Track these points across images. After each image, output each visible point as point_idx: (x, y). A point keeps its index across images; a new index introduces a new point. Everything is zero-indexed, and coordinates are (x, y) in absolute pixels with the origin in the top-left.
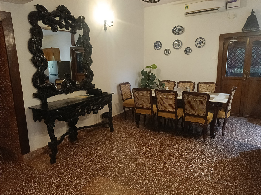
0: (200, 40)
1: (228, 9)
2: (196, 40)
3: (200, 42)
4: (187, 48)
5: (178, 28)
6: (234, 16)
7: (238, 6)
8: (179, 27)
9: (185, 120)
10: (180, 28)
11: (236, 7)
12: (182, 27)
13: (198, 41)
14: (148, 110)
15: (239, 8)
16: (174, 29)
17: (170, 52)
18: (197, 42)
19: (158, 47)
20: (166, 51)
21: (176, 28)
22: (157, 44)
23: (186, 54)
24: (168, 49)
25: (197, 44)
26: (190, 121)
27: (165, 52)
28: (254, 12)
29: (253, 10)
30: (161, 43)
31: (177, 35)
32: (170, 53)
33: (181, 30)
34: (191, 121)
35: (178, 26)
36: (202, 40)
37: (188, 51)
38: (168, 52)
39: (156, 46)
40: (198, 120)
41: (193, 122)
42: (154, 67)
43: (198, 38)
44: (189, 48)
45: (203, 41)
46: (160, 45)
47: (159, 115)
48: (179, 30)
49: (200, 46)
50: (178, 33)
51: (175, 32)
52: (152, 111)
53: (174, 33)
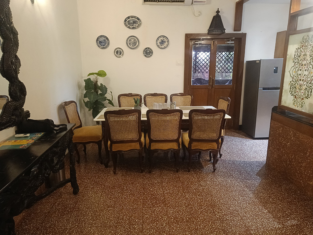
0: (162, 38)
1: (194, 3)
2: (158, 39)
3: (163, 41)
4: (146, 48)
5: (132, 19)
6: (199, 14)
7: (204, 2)
8: (134, 17)
9: (192, 148)
10: (135, 19)
11: (202, 2)
12: (138, 19)
13: (160, 39)
14: (134, 143)
15: (205, 4)
16: (126, 19)
17: (122, 52)
18: (159, 42)
19: (103, 44)
20: (117, 52)
21: (130, 19)
22: (101, 39)
23: (146, 56)
24: (120, 48)
25: (159, 44)
26: (198, 148)
27: (114, 53)
28: (219, 12)
29: (218, 9)
30: (107, 39)
31: (132, 29)
32: (122, 54)
33: (136, 23)
34: (200, 148)
35: (132, 17)
36: (165, 39)
37: (148, 52)
38: (119, 52)
39: (100, 42)
40: (210, 146)
41: (204, 149)
42: (102, 74)
43: (160, 36)
44: (149, 48)
45: (166, 41)
46: (106, 42)
47: (152, 148)
48: (135, 22)
49: (163, 47)
50: (133, 27)
51: (129, 23)
52: (141, 144)
53: (127, 25)
